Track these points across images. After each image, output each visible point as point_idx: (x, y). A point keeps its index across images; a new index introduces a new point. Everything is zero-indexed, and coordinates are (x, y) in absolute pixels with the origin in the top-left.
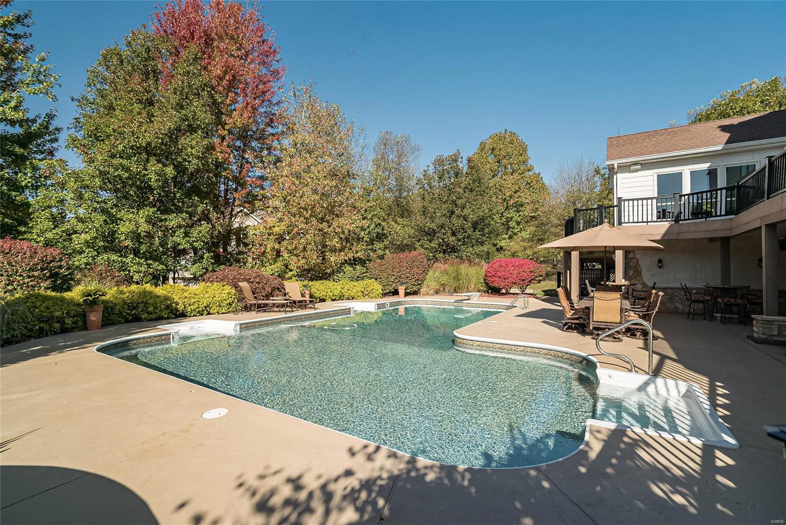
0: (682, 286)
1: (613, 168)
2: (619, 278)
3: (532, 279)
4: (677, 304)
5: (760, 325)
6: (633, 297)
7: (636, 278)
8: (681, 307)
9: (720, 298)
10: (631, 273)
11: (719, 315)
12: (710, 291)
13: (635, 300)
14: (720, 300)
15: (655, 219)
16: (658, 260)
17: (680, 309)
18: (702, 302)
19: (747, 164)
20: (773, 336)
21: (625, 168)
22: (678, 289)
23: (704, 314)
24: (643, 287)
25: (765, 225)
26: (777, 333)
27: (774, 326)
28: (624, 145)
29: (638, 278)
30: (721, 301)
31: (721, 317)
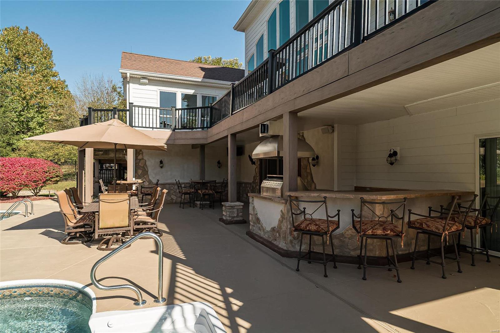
0: (176, 182)
1: (126, 78)
2: (130, 177)
3: (47, 180)
4: (172, 196)
5: (228, 210)
6: (142, 193)
7: (144, 176)
8: (174, 198)
9: (199, 190)
10: (140, 172)
11: (198, 203)
12: (193, 185)
13: (143, 196)
14: (199, 191)
15: (158, 126)
16: (160, 162)
17: (174, 199)
18: (189, 194)
19: (213, 96)
20: (235, 217)
21: (136, 80)
22: (173, 184)
23: (190, 202)
24: (149, 184)
25: (231, 134)
26: (236, 215)
27: (235, 210)
28: (135, 61)
29: (145, 176)
30: (201, 193)
31: (200, 204)
